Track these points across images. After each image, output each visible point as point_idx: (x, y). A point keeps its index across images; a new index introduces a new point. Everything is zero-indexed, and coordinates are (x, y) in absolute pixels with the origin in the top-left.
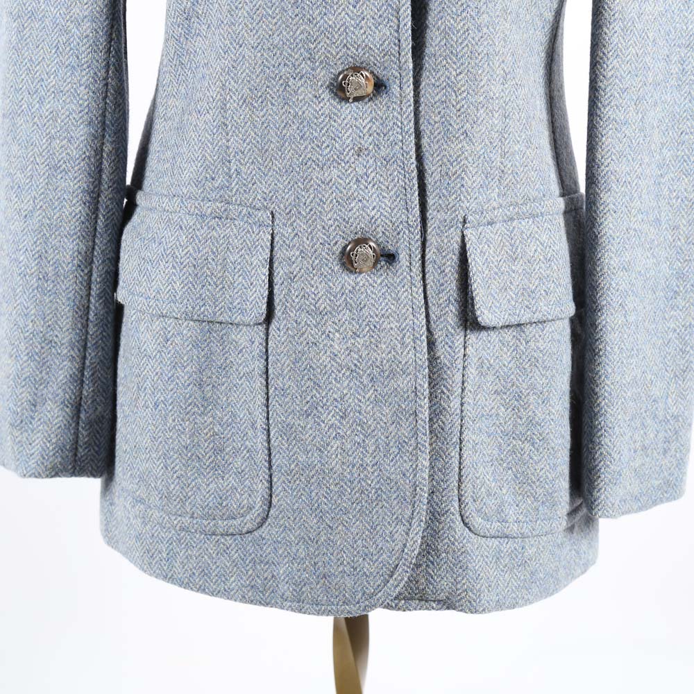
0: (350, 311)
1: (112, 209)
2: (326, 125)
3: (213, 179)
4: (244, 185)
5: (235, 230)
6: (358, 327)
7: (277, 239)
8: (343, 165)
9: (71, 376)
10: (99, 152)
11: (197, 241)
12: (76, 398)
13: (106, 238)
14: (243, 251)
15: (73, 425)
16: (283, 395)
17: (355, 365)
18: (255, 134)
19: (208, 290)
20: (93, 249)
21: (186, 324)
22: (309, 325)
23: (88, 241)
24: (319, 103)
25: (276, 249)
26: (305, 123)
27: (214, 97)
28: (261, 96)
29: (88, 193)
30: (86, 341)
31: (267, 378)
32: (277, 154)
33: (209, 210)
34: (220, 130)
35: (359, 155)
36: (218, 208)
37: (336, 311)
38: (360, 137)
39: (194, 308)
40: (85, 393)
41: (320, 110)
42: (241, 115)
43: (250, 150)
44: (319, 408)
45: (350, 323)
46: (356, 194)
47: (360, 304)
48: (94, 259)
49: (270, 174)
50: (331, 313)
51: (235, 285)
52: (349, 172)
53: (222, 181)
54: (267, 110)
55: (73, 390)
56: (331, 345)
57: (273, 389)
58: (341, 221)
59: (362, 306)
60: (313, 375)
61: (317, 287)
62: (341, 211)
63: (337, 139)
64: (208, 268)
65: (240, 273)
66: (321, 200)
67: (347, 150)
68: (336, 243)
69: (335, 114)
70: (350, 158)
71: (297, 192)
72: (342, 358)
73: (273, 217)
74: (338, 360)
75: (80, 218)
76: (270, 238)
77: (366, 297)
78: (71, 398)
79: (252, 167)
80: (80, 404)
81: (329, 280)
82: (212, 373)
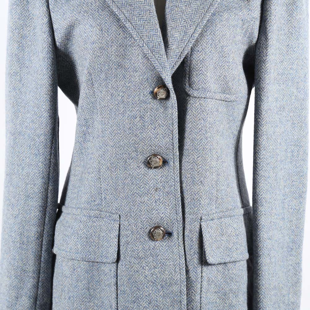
0: (153, 257)
1: (52, 214)
2: (142, 179)
3: (95, 201)
4: (108, 203)
5: (104, 223)
6: (156, 264)
7: (121, 226)
8: (150, 195)
9: (33, 285)
10: (46, 190)
11: (88, 227)
12: (35, 295)
13: (49, 226)
14: (107, 231)
15: (34, 307)
16: (124, 294)
17: (155, 281)
18: (112, 182)
19: (92, 248)
20: (44, 230)
21: (82, 263)
22: (135, 263)
23: (41, 227)
24: (140, 169)
25: (121, 231)
26: (133, 178)
27: (95, 167)
28: (115, 167)
29: (42, 207)
30: (40, 270)
31: (117, 286)
32: (122, 191)
33: (93, 214)
34: (98, 181)
35: (156, 191)
36: (97, 213)
37: (146, 257)
38: (157, 183)
39: (86, 256)
40: (39, 293)
41: (140, 172)
42: (106, 174)
43: (110, 189)
44: (139, 299)
45: (152, 262)
46: (155, 207)
47: (157, 254)
48: (44, 235)
49: (119, 199)
50: (144, 258)
51: (104, 246)
52: (152, 198)
53: (98, 202)
54: (118, 172)
55: (34, 291)
56: (144, 272)
57: (120, 291)
58: (149, 219)
59: (157, 255)
60: (137, 285)
61: (138, 247)
62: (149, 214)
63: (147, 184)
64: (92, 239)
65: (106, 241)
66: (140, 210)
67: (151, 189)
68: (147, 228)
69: (146, 174)
70: (152, 192)
71: (130, 206)
72: (149, 278)
73: (120, 217)
74: (147, 278)
75: (38, 217)
76: (118, 226)
77: (159, 251)
78: (33, 295)
79: (111, 196)
80: (37, 298)
81: (144, 244)
82: (94, 284)
